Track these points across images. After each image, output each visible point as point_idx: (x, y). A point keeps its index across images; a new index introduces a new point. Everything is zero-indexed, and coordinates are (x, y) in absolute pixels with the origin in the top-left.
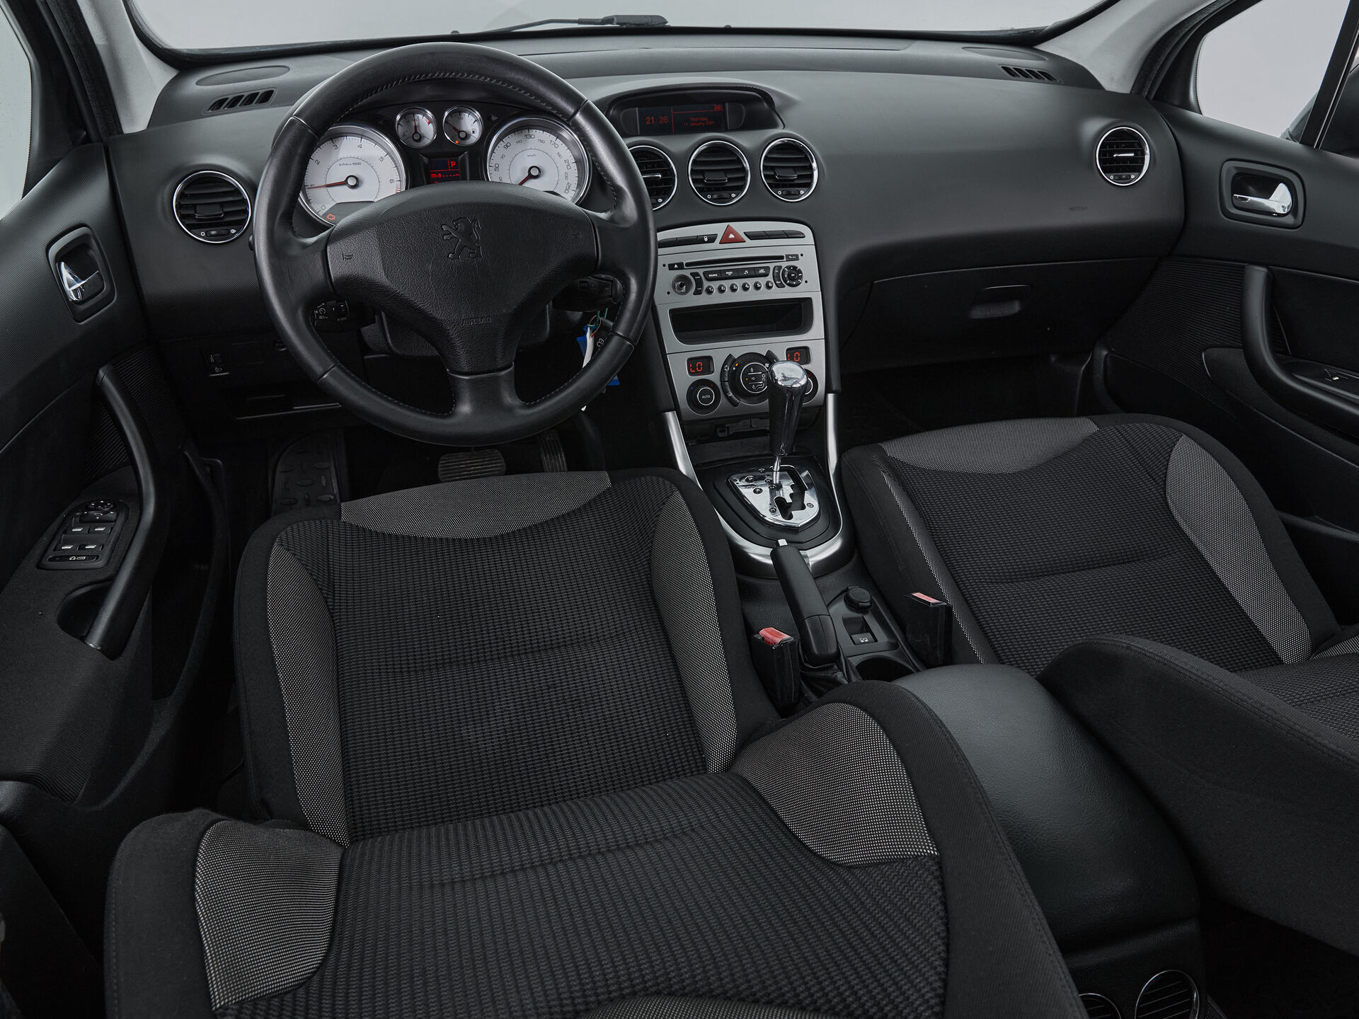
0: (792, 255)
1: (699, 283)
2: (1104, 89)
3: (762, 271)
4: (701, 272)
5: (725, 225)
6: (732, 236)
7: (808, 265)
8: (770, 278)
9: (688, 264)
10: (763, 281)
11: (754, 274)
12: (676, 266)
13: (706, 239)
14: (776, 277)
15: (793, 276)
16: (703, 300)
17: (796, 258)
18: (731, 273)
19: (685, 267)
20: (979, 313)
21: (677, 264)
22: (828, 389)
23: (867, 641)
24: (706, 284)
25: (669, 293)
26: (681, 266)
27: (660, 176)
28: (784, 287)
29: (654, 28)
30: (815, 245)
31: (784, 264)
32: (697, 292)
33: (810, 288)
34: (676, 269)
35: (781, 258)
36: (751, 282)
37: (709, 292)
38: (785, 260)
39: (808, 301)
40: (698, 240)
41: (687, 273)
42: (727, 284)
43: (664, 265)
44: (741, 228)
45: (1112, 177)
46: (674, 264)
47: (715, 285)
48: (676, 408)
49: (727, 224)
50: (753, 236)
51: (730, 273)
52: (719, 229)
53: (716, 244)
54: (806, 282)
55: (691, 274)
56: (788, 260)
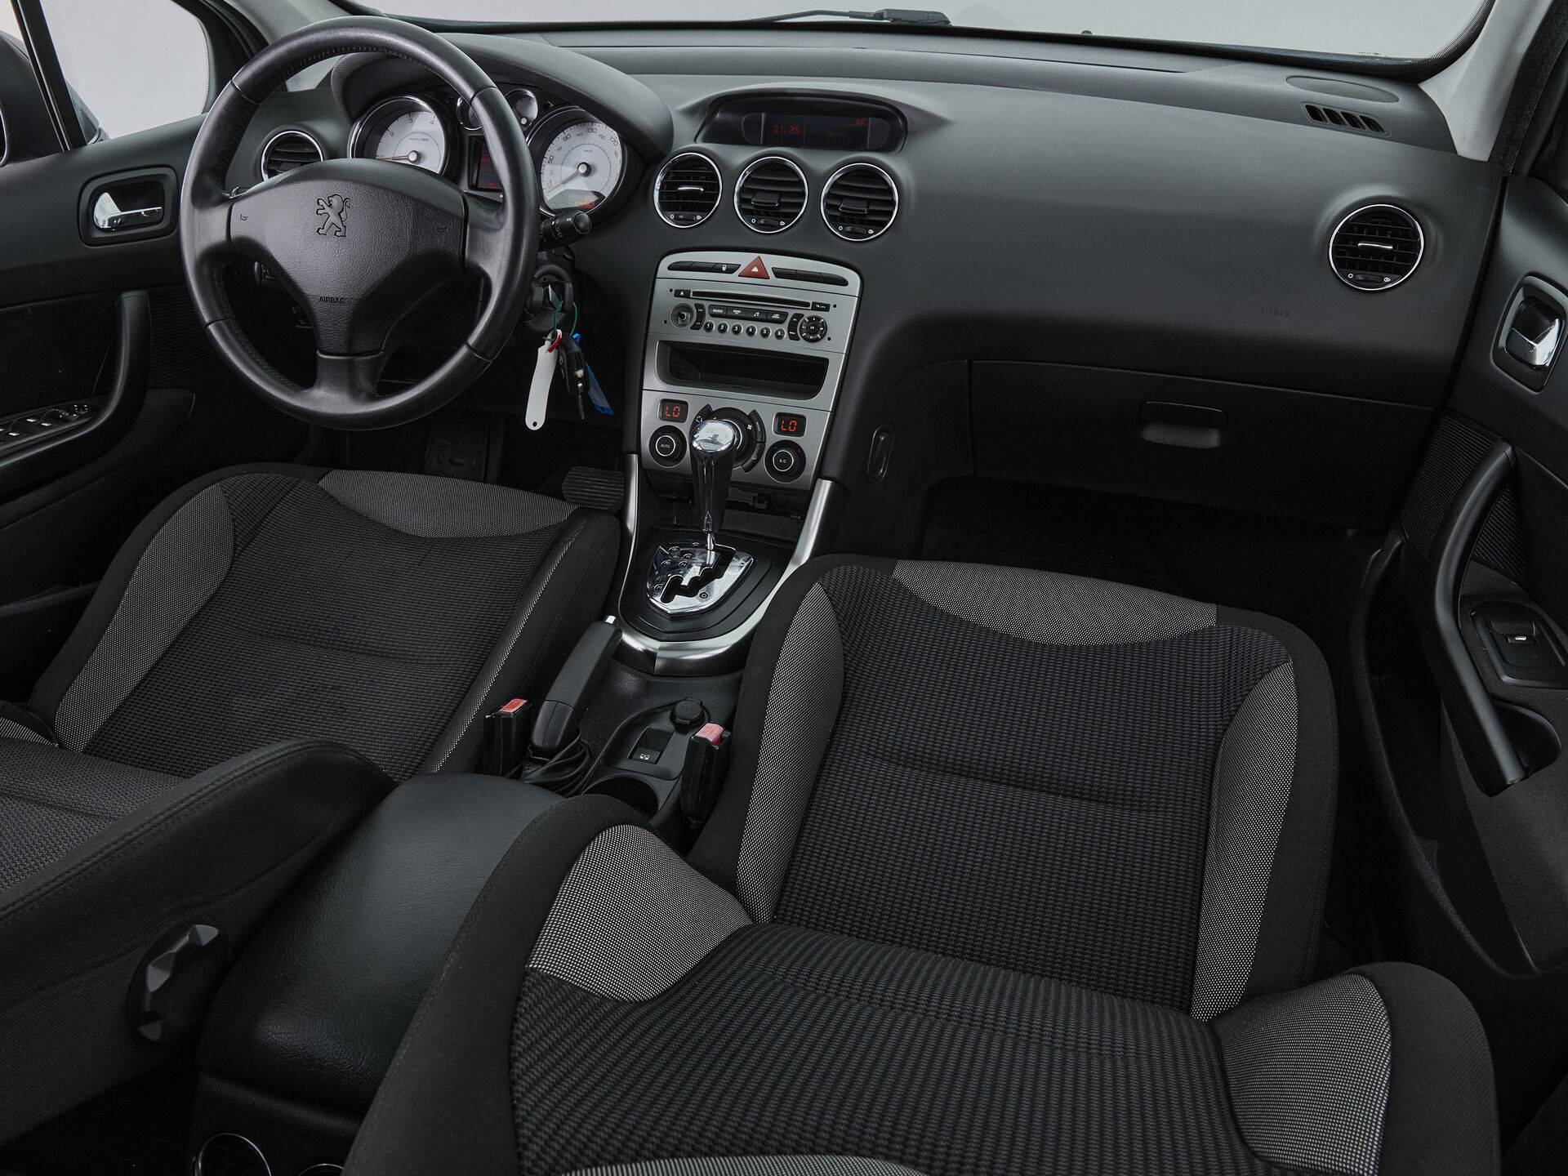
0: (821, 304)
1: (701, 317)
2: (1456, 153)
3: (776, 316)
4: (706, 304)
5: (753, 256)
6: (755, 270)
7: (841, 320)
8: (784, 327)
9: (696, 293)
10: (773, 328)
11: (766, 318)
12: (682, 293)
13: (724, 269)
14: (792, 327)
15: (816, 330)
16: (701, 337)
17: (826, 308)
18: (739, 311)
19: (691, 296)
20: (1153, 434)
21: (684, 291)
22: (820, 474)
23: (647, 759)
24: (708, 319)
25: (665, 322)
26: (687, 295)
27: (702, 190)
28: (799, 339)
29: (935, 28)
30: (860, 298)
31: (808, 313)
32: (695, 327)
33: (834, 348)
34: (682, 297)
35: (807, 304)
36: (759, 327)
37: (709, 329)
38: (810, 308)
39: (826, 361)
40: (715, 268)
41: (691, 303)
42: (730, 324)
43: (671, 290)
44: (771, 262)
45: (1351, 276)
46: (681, 291)
47: (716, 322)
48: (639, 452)
49: (757, 255)
50: (780, 274)
51: (737, 312)
52: (744, 259)
53: (734, 277)
54: (829, 339)
55: (695, 305)
56: (814, 308)
